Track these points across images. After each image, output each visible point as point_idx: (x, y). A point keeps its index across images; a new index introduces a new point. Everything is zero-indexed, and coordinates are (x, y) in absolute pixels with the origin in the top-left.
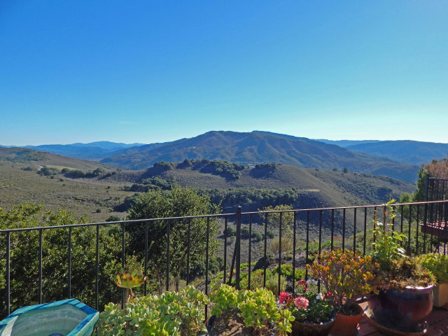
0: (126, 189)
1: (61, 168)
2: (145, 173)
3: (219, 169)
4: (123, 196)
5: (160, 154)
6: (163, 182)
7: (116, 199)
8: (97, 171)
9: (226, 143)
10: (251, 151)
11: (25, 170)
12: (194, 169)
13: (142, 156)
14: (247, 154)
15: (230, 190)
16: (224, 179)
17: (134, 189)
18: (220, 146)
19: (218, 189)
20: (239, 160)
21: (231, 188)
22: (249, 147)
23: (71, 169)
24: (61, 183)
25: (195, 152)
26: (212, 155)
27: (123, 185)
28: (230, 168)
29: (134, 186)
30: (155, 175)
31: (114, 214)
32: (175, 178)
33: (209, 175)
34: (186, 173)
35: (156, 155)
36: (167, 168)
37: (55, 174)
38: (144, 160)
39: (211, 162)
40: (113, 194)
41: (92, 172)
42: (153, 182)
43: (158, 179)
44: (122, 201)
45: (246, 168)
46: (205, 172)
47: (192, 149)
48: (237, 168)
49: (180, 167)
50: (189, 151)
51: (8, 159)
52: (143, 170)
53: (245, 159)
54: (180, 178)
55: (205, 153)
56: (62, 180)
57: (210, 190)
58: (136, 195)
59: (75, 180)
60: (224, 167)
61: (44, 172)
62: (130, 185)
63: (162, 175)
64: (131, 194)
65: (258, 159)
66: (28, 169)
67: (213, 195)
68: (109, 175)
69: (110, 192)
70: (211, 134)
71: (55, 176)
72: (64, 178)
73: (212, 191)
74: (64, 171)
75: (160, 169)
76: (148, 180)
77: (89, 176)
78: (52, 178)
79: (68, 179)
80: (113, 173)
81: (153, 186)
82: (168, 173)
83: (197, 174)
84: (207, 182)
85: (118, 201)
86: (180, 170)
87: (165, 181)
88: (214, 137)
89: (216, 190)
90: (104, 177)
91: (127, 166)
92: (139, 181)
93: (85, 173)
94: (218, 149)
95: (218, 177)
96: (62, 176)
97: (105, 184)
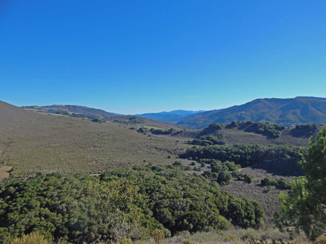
0: (189, 143)
1: (150, 128)
2: (203, 132)
3: (261, 129)
4: (186, 148)
5: (216, 118)
6: (215, 138)
7: (181, 149)
8: (171, 130)
9: (271, 108)
10: (294, 113)
11: (131, 129)
12: (240, 129)
13: (204, 119)
14: (290, 117)
15: (269, 146)
16: (265, 137)
17: (194, 143)
18: (266, 111)
19: (258, 145)
20: (283, 121)
21: (271, 145)
22: (292, 111)
23: (156, 128)
24: (149, 138)
25: (244, 116)
26: (258, 118)
27: (187, 140)
28: (270, 128)
29: (194, 141)
30: (210, 133)
31: (179, 160)
32: (224, 135)
33: (252, 134)
34: (233, 132)
35: (214, 119)
36: (218, 128)
37: (146, 132)
38: (205, 122)
39: (254, 124)
40: (180, 146)
41: (168, 131)
42: (208, 139)
43: (212, 136)
44: (185, 151)
45: (286, 128)
46: (248, 132)
47: (241, 114)
48: (277, 128)
49: (228, 127)
50: (239, 115)
51: (125, 122)
52: (201, 130)
53: (288, 121)
54: (228, 136)
55: (252, 116)
56: (150, 136)
57: (251, 146)
58: (194, 147)
59: (158, 136)
60: (266, 127)
61: (141, 130)
62: (192, 140)
63: (215, 134)
64: (191, 146)
65: (301, 121)
66: (132, 129)
67: (254, 150)
68: (178, 133)
69: (178, 145)
70: (258, 101)
71: (146, 133)
72: (151, 134)
73: (253, 147)
74: (151, 130)
75: (213, 129)
76: (204, 137)
77: (166, 133)
78: (145, 134)
79: (154, 135)
80: (181, 132)
81: (207, 141)
82: (219, 132)
83: (242, 132)
84: (250, 139)
85: (182, 151)
86: (228, 130)
87: (217, 138)
88: (259, 104)
89: (257, 146)
90: (175, 134)
91: (194, 127)
92: (198, 137)
93: (164, 131)
94: (264, 113)
95: (260, 135)
96: (150, 133)
97: (175, 139)
